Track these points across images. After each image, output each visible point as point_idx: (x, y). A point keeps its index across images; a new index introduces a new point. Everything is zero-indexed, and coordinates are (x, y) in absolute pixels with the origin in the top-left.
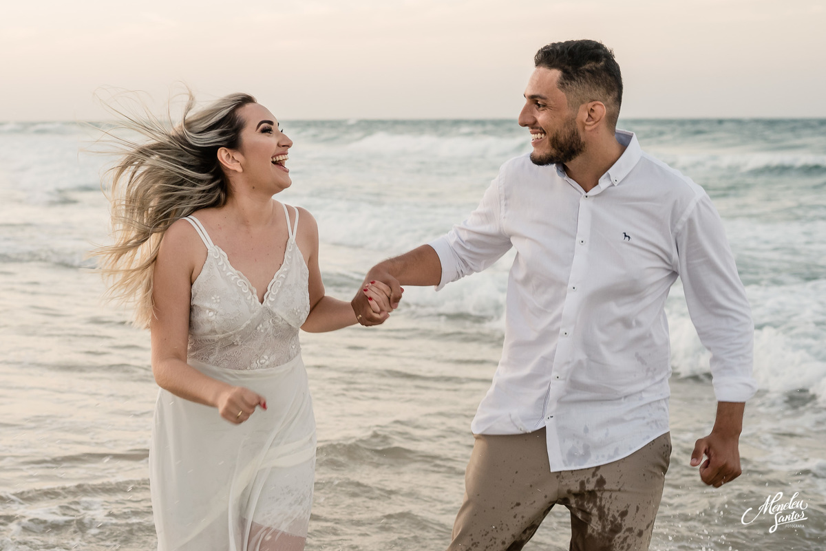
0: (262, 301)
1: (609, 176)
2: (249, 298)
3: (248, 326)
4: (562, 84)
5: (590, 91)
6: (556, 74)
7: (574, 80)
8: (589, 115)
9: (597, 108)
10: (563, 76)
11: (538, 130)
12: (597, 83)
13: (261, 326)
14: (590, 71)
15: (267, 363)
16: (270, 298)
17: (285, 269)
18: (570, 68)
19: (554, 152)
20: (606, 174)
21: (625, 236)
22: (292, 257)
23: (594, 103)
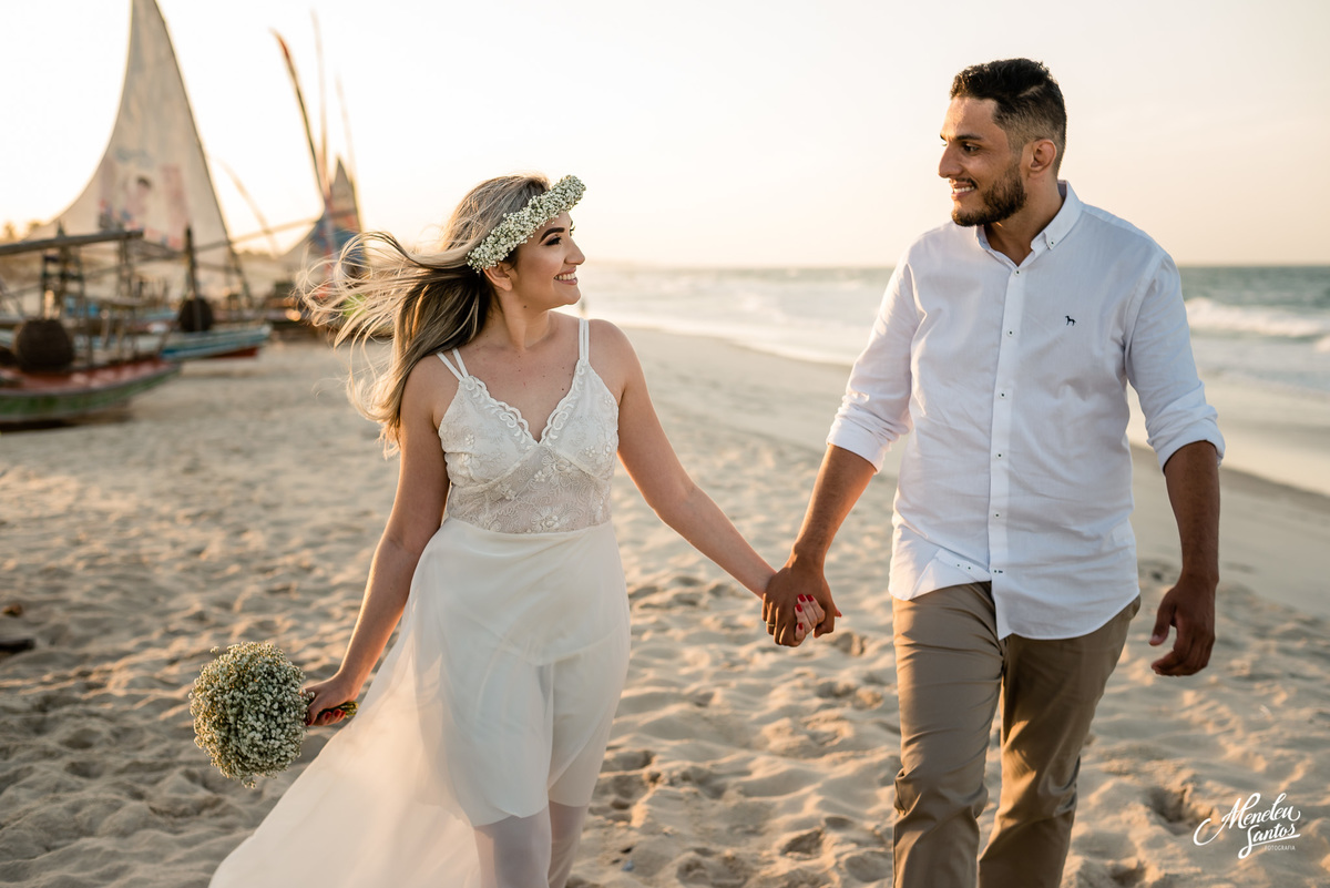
0: (538, 439)
1: (1044, 236)
2: (518, 434)
3: (517, 471)
4: (999, 117)
5: (1035, 125)
6: (990, 105)
7: (1015, 112)
8: (1035, 159)
9: (1046, 147)
10: (1000, 107)
11: (965, 183)
12: (1043, 115)
13: (540, 473)
14: (1033, 98)
15: (557, 525)
16: (551, 435)
17: (574, 398)
18: (1007, 97)
19: (987, 210)
20: (1041, 234)
21: (1069, 320)
22: (584, 383)
23: (1041, 141)
